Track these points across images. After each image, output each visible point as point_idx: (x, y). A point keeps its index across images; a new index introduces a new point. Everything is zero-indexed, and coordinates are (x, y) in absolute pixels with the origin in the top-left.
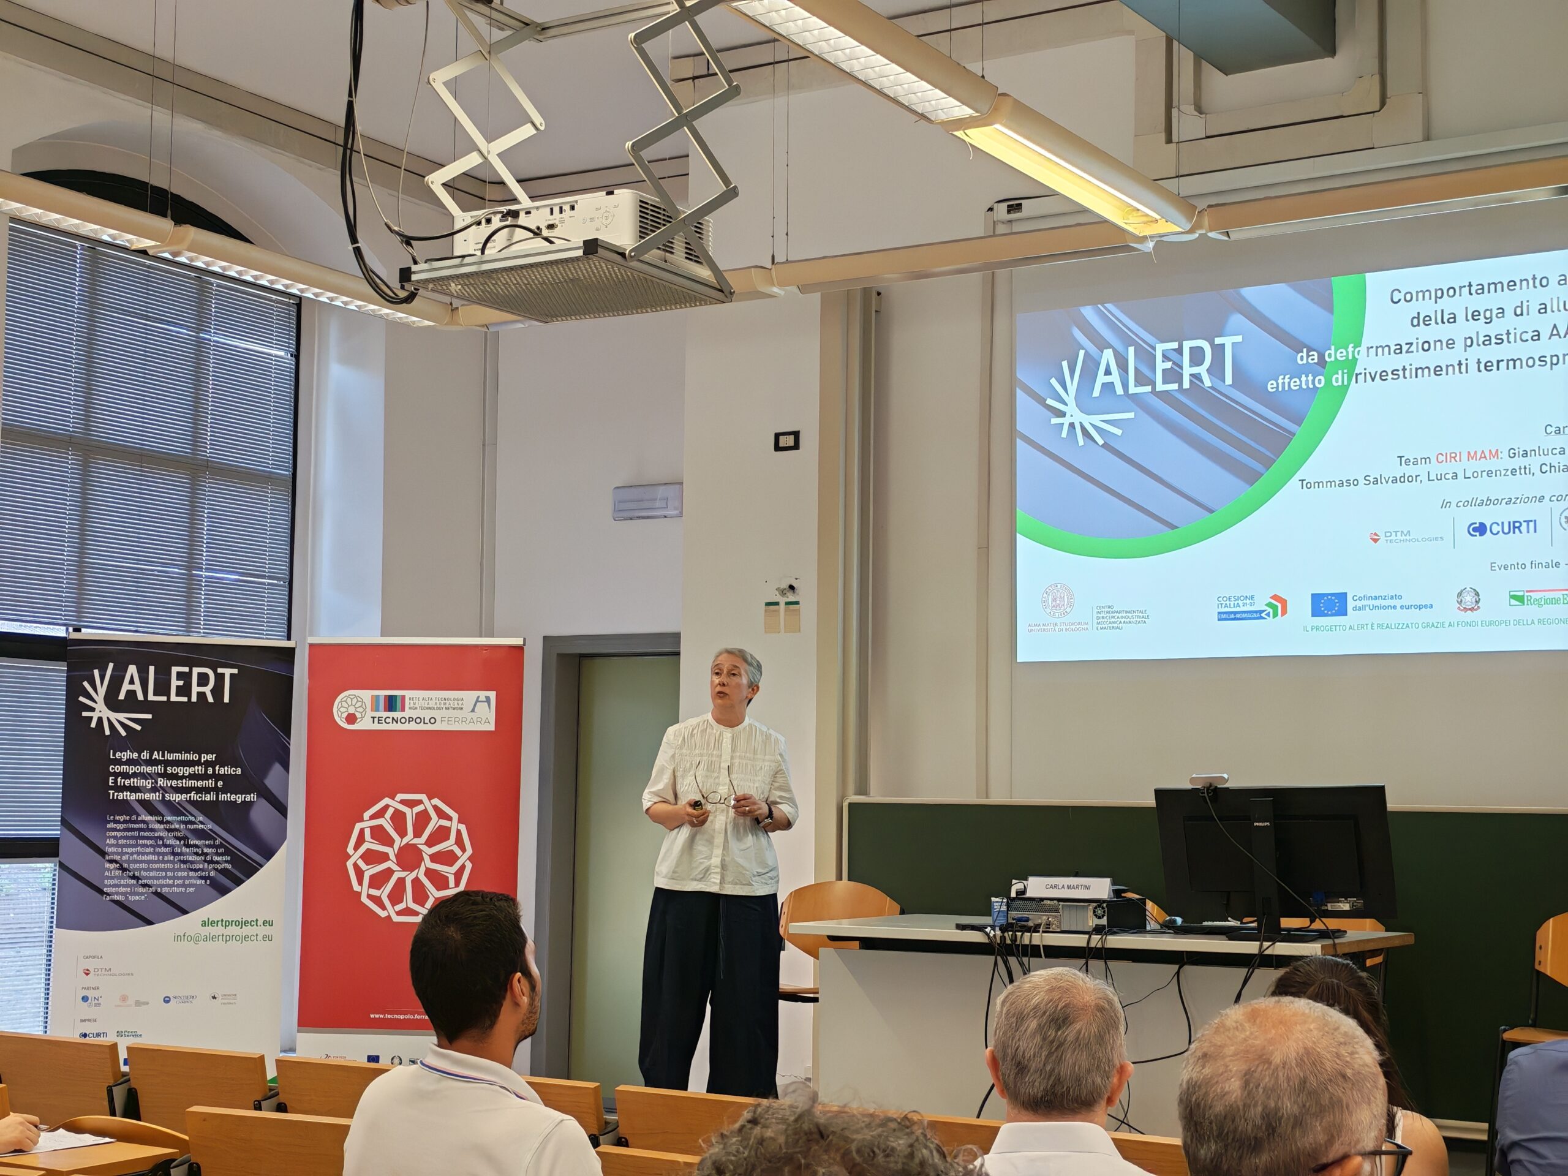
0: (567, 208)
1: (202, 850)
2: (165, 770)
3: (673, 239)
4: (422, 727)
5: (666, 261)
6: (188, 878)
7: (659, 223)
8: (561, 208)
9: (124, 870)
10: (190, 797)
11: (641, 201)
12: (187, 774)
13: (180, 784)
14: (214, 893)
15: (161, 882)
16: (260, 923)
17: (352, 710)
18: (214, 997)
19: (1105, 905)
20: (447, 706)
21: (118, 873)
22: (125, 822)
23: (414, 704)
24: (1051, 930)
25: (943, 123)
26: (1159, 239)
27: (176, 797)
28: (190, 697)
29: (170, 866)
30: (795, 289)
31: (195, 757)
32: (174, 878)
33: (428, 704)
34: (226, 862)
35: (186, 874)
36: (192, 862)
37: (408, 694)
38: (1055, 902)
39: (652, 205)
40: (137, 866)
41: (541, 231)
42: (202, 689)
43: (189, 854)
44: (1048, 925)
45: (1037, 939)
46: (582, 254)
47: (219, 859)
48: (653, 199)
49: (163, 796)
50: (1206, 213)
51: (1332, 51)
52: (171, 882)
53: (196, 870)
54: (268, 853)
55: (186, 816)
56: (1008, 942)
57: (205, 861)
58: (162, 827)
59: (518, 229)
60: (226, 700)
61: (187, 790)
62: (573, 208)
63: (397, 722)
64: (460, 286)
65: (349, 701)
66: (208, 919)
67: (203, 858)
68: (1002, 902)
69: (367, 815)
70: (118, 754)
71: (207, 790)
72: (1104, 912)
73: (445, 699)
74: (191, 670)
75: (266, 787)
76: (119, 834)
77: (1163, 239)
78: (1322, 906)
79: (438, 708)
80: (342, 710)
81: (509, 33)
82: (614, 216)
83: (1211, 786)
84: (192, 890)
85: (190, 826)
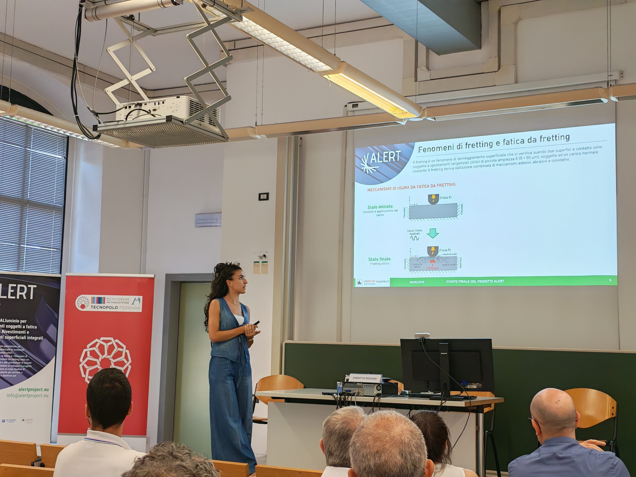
0: (161, 103)
1: (20, 360)
2: (5, 326)
3: (204, 116)
4: (112, 310)
5: (200, 125)
6: (14, 371)
7: (198, 110)
8: (159, 103)
10: (15, 338)
11: (190, 101)
12: (14, 328)
13: (11, 332)
14: (25, 377)
15: (2, 372)
16: (43, 390)
17: (83, 303)
18: (23, 420)
19: (381, 385)
20: (122, 302)
23: (109, 301)
24: (359, 395)
25: (319, 72)
26: (408, 120)
27: (10, 338)
28: (16, 297)
29: (6, 366)
30: (264, 136)
31: (18, 321)
32: (8, 371)
33: (115, 301)
34: (30, 364)
35: (13, 369)
36: (15, 365)
37: (106, 296)
38: (361, 384)
39: (195, 102)
41: (151, 112)
42: (21, 294)
43: (14, 361)
44: (359, 393)
45: (354, 399)
46: (165, 121)
47: (27, 363)
48: (195, 100)
49: (4, 337)
50: (426, 110)
51: (480, 48)
52: (6, 372)
53: (17, 368)
54: (47, 362)
55: (14, 345)
56: (342, 400)
57: (21, 364)
58: (3, 350)
59: (141, 111)
60: (31, 298)
61: (14, 335)
62: (163, 103)
63: (102, 308)
64: (117, 133)
65: (82, 299)
66: (22, 388)
67: (20, 363)
68: (340, 384)
69: (88, 346)
71: (23, 335)
72: (381, 388)
73: (122, 299)
74: (17, 286)
75: (48, 334)
77: (409, 120)
78: (465, 386)
79: (119, 303)
80: (79, 303)
81: (142, 32)
82: (179, 106)
83: (423, 338)
84: (15, 376)
85: (15, 350)
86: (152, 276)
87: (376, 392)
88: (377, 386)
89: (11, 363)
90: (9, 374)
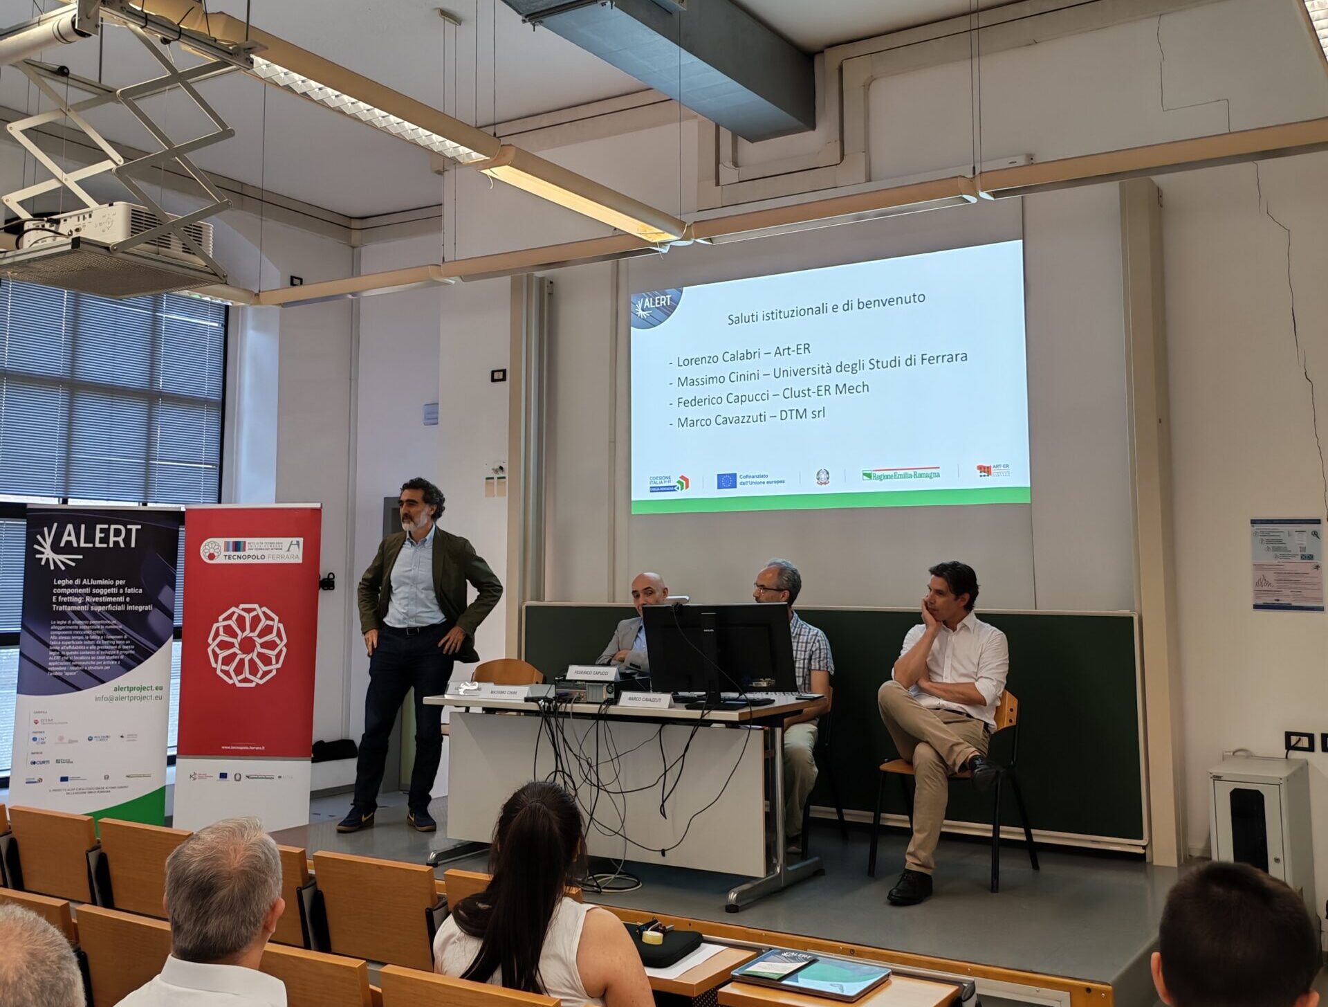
0: (87, 216)
1: (115, 642)
2: (91, 591)
3: (167, 237)
4: (256, 561)
6: (106, 660)
8: (84, 216)
9: (62, 656)
10: (108, 608)
11: (133, 210)
12: (106, 593)
13: (101, 600)
14: (123, 670)
15: (87, 663)
16: (154, 688)
17: (212, 551)
18: (122, 737)
20: (272, 548)
21: (58, 658)
22: (63, 625)
24: (582, 700)
25: (470, 165)
26: (669, 244)
27: (99, 609)
28: (108, 545)
29: (93, 653)
30: (459, 279)
31: (111, 582)
32: (96, 660)
33: (260, 547)
34: (131, 649)
35: (104, 657)
36: (108, 650)
37: (248, 540)
38: (585, 682)
39: (146, 213)
40: (71, 653)
42: (116, 539)
43: (106, 645)
44: (581, 697)
46: (71, 249)
47: (127, 647)
49: (90, 608)
50: (692, 226)
51: (814, 128)
52: (94, 663)
53: (111, 655)
54: (160, 643)
55: (104, 620)
56: (552, 710)
57: (117, 649)
58: (88, 627)
60: (133, 545)
61: (106, 604)
62: (90, 216)
63: (240, 558)
65: (207, 547)
66: (120, 686)
67: (115, 647)
69: (221, 618)
70: (59, 582)
71: (119, 604)
72: (614, 689)
73: (271, 544)
74: (109, 528)
75: (160, 602)
76: (59, 633)
77: (671, 244)
78: (749, 684)
79: (267, 549)
82: (112, 221)
83: (677, 606)
84: (108, 668)
85: (107, 627)
86: (318, 505)
87: (605, 696)
88: (607, 687)
89: (102, 647)
90: (99, 665)
